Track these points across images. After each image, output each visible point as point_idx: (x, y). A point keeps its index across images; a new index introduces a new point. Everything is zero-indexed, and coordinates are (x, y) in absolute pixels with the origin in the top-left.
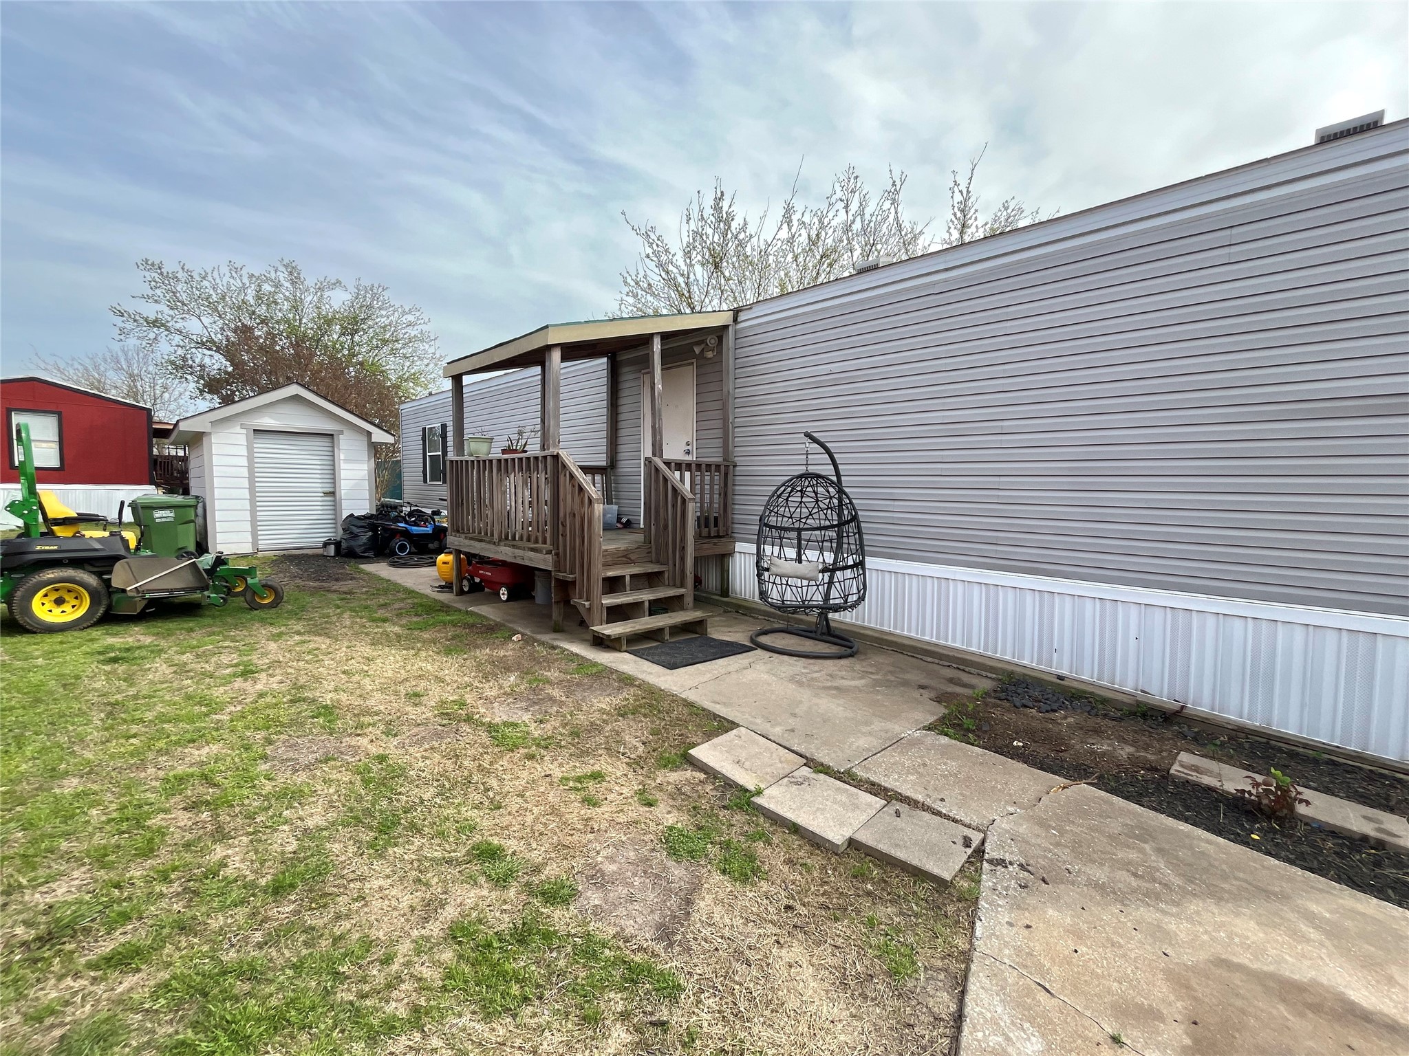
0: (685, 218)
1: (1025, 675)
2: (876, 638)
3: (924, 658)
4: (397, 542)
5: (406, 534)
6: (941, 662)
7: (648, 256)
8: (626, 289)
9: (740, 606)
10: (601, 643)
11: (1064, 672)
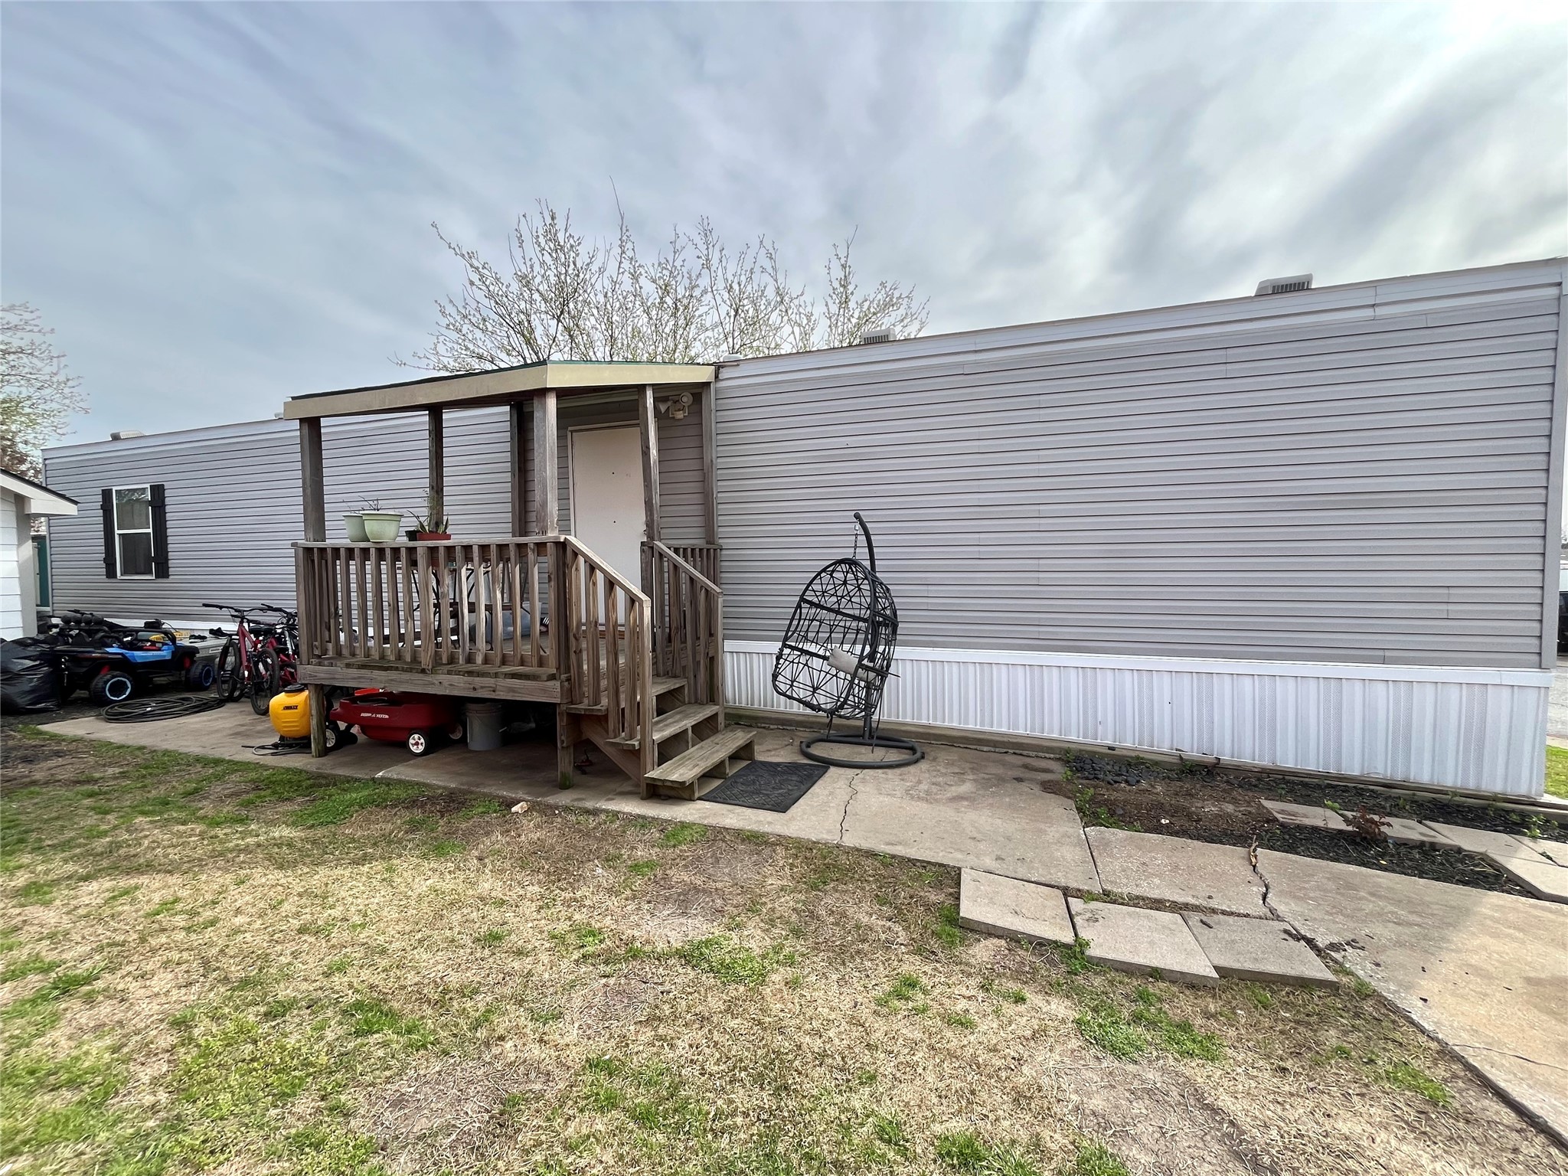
0: (515, 243)
1: (1081, 750)
2: (921, 733)
3: (978, 747)
4: (106, 680)
5: (122, 665)
6: (997, 750)
7: (472, 283)
8: (444, 322)
9: (740, 717)
10: (660, 792)
11: (1109, 742)
